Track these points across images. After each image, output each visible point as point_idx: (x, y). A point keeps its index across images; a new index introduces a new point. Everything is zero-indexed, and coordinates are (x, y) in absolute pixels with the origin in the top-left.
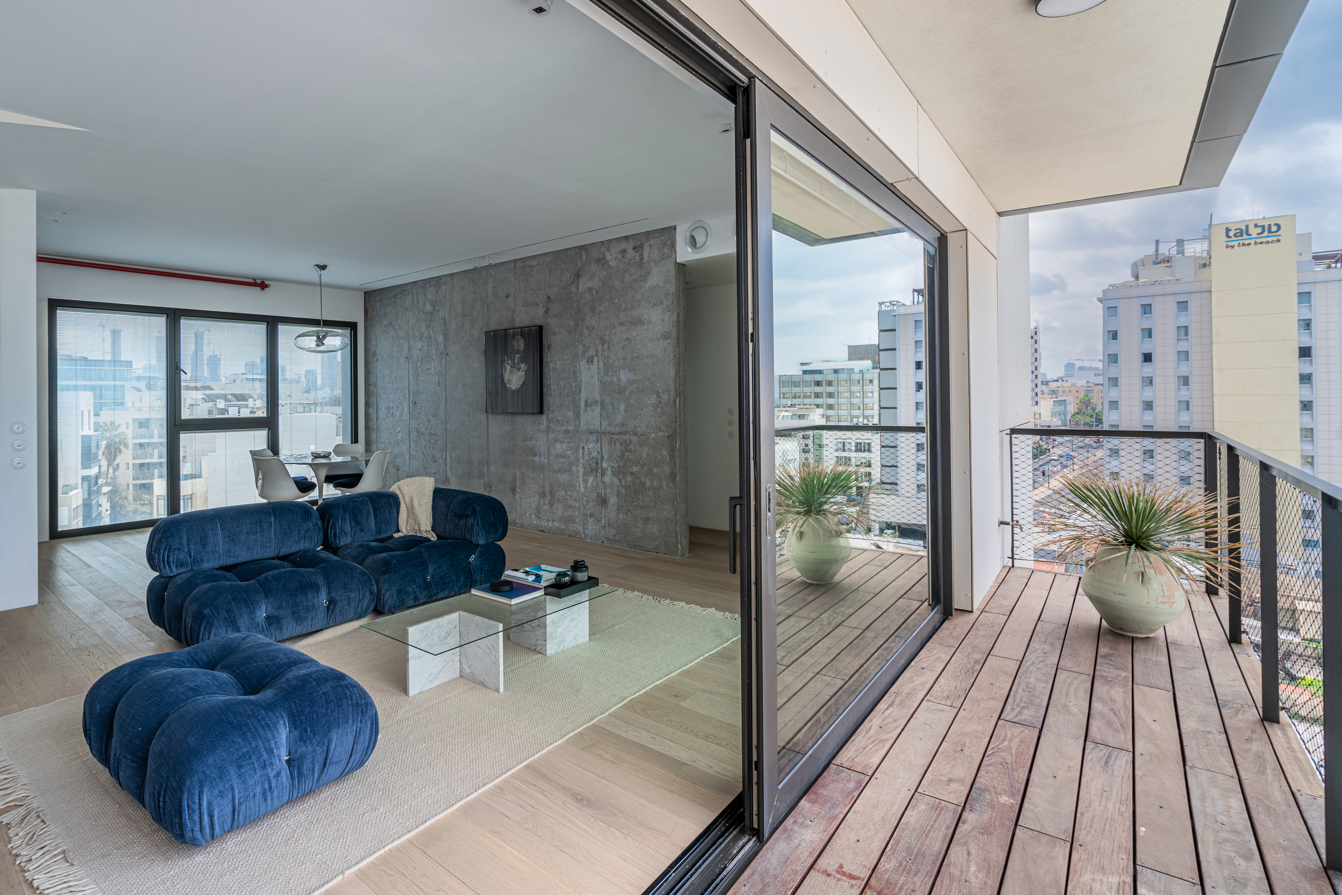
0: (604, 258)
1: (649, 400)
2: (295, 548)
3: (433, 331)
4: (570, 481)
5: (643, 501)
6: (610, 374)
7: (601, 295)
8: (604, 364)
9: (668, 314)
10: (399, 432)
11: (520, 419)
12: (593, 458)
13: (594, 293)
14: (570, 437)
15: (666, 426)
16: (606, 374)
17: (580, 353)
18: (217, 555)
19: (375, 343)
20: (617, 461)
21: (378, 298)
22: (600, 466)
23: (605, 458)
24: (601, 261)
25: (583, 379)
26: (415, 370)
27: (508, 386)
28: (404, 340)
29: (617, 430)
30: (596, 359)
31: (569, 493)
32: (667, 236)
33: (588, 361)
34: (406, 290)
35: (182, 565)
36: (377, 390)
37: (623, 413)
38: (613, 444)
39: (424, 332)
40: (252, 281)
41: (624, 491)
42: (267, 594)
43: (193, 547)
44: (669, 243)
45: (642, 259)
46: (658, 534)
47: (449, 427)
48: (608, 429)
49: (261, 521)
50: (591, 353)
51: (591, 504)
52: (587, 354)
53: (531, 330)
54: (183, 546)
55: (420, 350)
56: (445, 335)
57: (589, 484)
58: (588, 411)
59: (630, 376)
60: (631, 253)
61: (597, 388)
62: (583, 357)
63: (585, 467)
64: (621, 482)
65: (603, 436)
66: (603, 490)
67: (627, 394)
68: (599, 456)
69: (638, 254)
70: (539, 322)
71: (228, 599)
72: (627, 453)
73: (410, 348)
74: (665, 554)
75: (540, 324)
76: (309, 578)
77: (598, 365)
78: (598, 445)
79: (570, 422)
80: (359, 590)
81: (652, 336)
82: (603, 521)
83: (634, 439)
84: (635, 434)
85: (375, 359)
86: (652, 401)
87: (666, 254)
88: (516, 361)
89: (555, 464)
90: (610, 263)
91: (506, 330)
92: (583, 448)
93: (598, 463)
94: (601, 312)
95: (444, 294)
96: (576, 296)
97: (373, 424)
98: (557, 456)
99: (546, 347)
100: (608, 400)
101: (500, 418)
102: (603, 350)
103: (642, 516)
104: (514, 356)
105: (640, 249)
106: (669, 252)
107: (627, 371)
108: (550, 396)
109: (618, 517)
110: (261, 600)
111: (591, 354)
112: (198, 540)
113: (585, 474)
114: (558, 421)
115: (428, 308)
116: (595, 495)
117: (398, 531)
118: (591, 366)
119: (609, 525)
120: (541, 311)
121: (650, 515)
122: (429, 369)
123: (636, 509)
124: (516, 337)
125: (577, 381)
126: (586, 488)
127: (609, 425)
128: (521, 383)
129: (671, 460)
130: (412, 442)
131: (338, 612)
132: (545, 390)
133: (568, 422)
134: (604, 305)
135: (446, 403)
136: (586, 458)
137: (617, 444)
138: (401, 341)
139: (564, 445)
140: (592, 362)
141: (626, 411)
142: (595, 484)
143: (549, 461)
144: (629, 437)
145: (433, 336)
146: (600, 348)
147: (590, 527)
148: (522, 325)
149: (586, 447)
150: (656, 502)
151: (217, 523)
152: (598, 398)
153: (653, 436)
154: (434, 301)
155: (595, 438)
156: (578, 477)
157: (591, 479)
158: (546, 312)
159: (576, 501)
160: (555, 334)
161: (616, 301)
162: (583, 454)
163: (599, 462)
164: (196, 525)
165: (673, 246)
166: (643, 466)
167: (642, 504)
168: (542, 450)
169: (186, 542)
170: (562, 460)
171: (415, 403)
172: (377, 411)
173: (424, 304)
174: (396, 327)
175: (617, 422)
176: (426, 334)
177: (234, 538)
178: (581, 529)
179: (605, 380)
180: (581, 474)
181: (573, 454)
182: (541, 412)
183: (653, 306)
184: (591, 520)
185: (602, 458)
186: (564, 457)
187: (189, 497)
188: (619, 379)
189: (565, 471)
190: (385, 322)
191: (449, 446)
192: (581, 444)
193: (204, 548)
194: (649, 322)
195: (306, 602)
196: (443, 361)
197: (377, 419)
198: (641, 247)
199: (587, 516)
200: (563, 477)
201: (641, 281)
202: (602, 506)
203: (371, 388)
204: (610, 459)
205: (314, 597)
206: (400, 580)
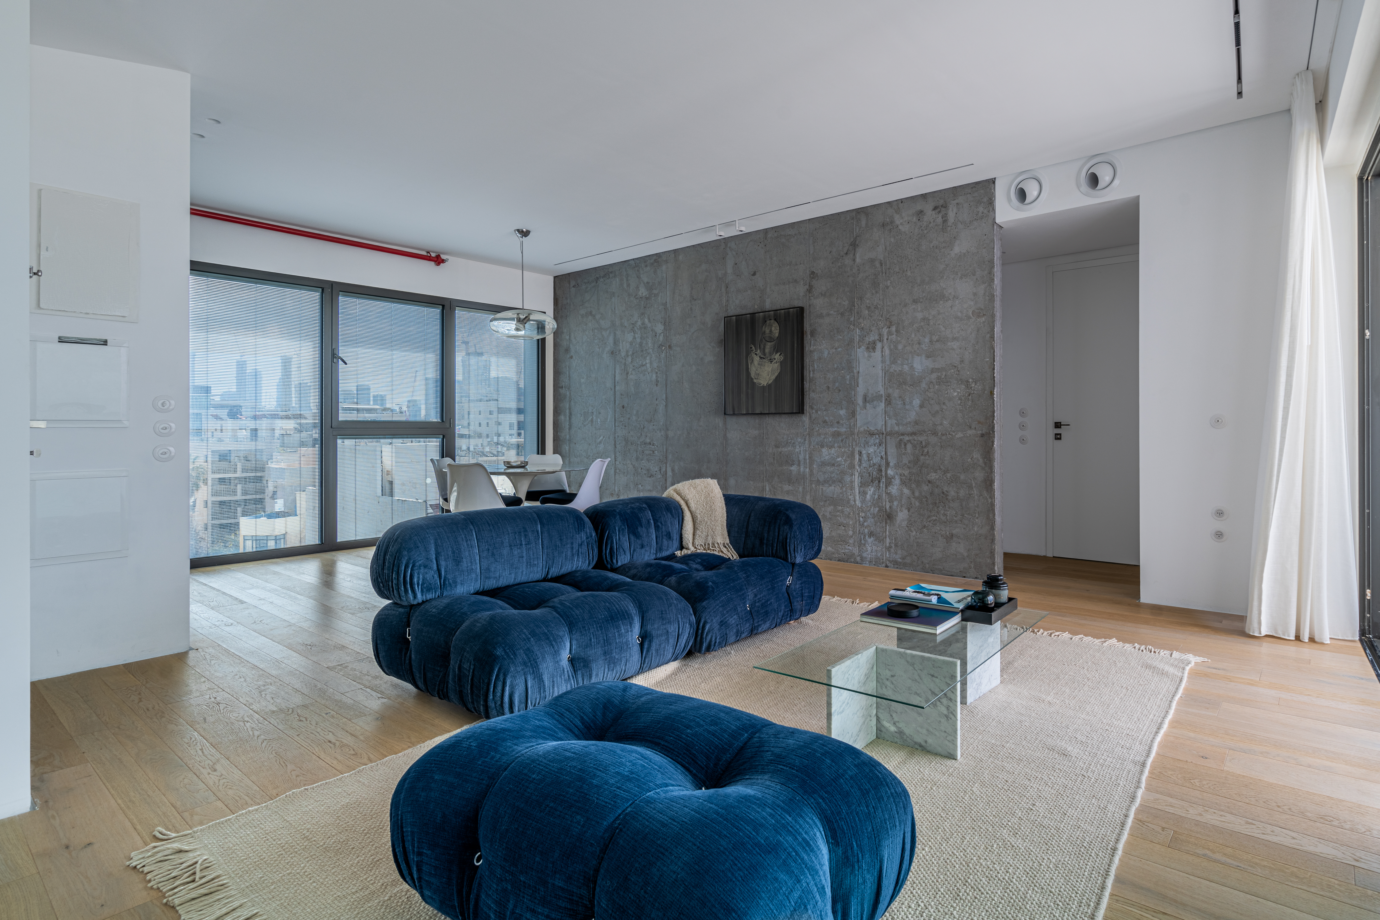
0: (892, 222)
1: (955, 392)
2: (567, 568)
3: (649, 319)
4: (841, 493)
5: (945, 515)
6: (899, 362)
7: (888, 267)
8: (891, 350)
9: (983, 286)
10: (600, 442)
11: (771, 422)
12: (874, 465)
13: (877, 264)
14: (842, 441)
15: (979, 422)
16: (894, 362)
17: (857, 339)
18: (474, 576)
19: (567, 337)
20: (909, 468)
21: (573, 283)
22: (883, 474)
23: (891, 464)
24: (888, 225)
25: (861, 370)
26: (623, 367)
27: (755, 381)
28: (608, 332)
29: (909, 429)
30: (879, 345)
31: (840, 508)
32: (982, 191)
33: (868, 348)
34: (611, 272)
35: (429, 590)
36: (570, 394)
37: (917, 409)
38: (903, 446)
39: (637, 322)
40: (424, 253)
41: (917, 504)
42: (572, 626)
43: (443, 563)
44: (985, 200)
45: (945, 221)
46: (966, 554)
47: (671, 434)
48: (896, 428)
49: (526, 531)
50: (873, 337)
51: (870, 521)
52: (867, 339)
53: (789, 312)
54: (432, 561)
55: (631, 343)
56: (667, 324)
57: (868, 497)
58: (868, 408)
59: (929, 363)
60: (930, 214)
61: (880, 380)
62: (861, 344)
63: (862, 477)
64: (913, 493)
65: (888, 437)
66: (888, 503)
67: (924, 385)
68: (884, 462)
69: (940, 216)
70: (797, 303)
71: (524, 633)
72: (922, 458)
73: (616, 342)
74: (976, 578)
75: (800, 305)
76: (618, 604)
77: (882, 352)
78: (882, 449)
79: (841, 422)
80: (679, 621)
81: (959, 314)
82: (888, 540)
83: (933, 439)
84: (935, 433)
85: (568, 356)
86: (958, 393)
87: (980, 214)
88: (767, 351)
89: (821, 473)
90: (900, 227)
91: (753, 314)
92: (860, 453)
93: (881, 470)
94: (888, 287)
95: (665, 275)
96: (851, 270)
97: (564, 434)
98: (824, 464)
99: (808, 333)
100: (896, 393)
101: (743, 420)
102: (890, 333)
103: (944, 532)
104: (765, 344)
105: (943, 209)
106: (985, 211)
107: (923, 357)
108: (813, 391)
109: (909, 535)
110: (564, 635)
111: (872, 339)
112: (450, 553)
113: (862, 484)
114: (825, 422)
115: (643, 292)
116: (877, 509)
117: (682, 548)
118: (872, 354)
119: (896, 545)
120: (801, 289)
121: (954, 532)
122: (643, 366)
123: (935, 525)
124: (768, 322)
125: (853, 372)
126: (863, 501)
127: (897, 424)
128: (774, 377)
129: (985, 463)
130: (618, 454)
131: (654, 652)
132: (807, 385)
133: (838, 422)
134: (892, 279)
135: (666, 406)
136: (864, 465)
137: (909, 446)
138: (604, 333)
139: (833, 451)
140: (874, 349)
141: (921, 406)
142: (876, 497)
143: (811, 471)
144: (926, 438)
145: (649, 325)
146: (885, 331)
147: (869, 549)
148: (775, 308)
149: (864, 452)
150: (963, 515)
151: (471, 530)
152: (882, 392)
153: (960, 435)
154: (651, 284)
155: (877, 441)
156: (852, 488)
157: (870, 491)
158: (810, 290)
159: (849, 517)
160: (821, 316)
161: (909, 273)
162: (860, 460)
163: (883, 469)
164: (446, 532)
165: (991, 203)
166: (946, 472)
167: (943, 518)
168: (801, 457)
169: (434, 556)
170: (829, 469)
171: (623, 407)
172: (570, 419)
173: (637, 287)
174: (598, 317)
175: (909, 420)
176: (639, 323)
177: (495, 551)
178: (856, 551)
179: (892, 370)
180: (856, 484)
181: (845, 461)
182: (801, 410)
183: (961, 278)
184: (870, 540)
185: (887, 464)
186: (833, 465)
187: (282, 537)
188: (912, 367)
189: (834, 482)
190: (582, 312)
191: (670, 457)
192: (857, 449)
193: (457, 565)
194: (956, 297)
195: (619, 638)
196: (663, 355)
197: (570, 429)
198: (945, 206)
199: (865, 536)
200: (831, 490)
201: (944, 248)
202: (886, 523)
203: (562, 391)
204: (897, 466)
205: (628, 632)
206: (721, 609)
